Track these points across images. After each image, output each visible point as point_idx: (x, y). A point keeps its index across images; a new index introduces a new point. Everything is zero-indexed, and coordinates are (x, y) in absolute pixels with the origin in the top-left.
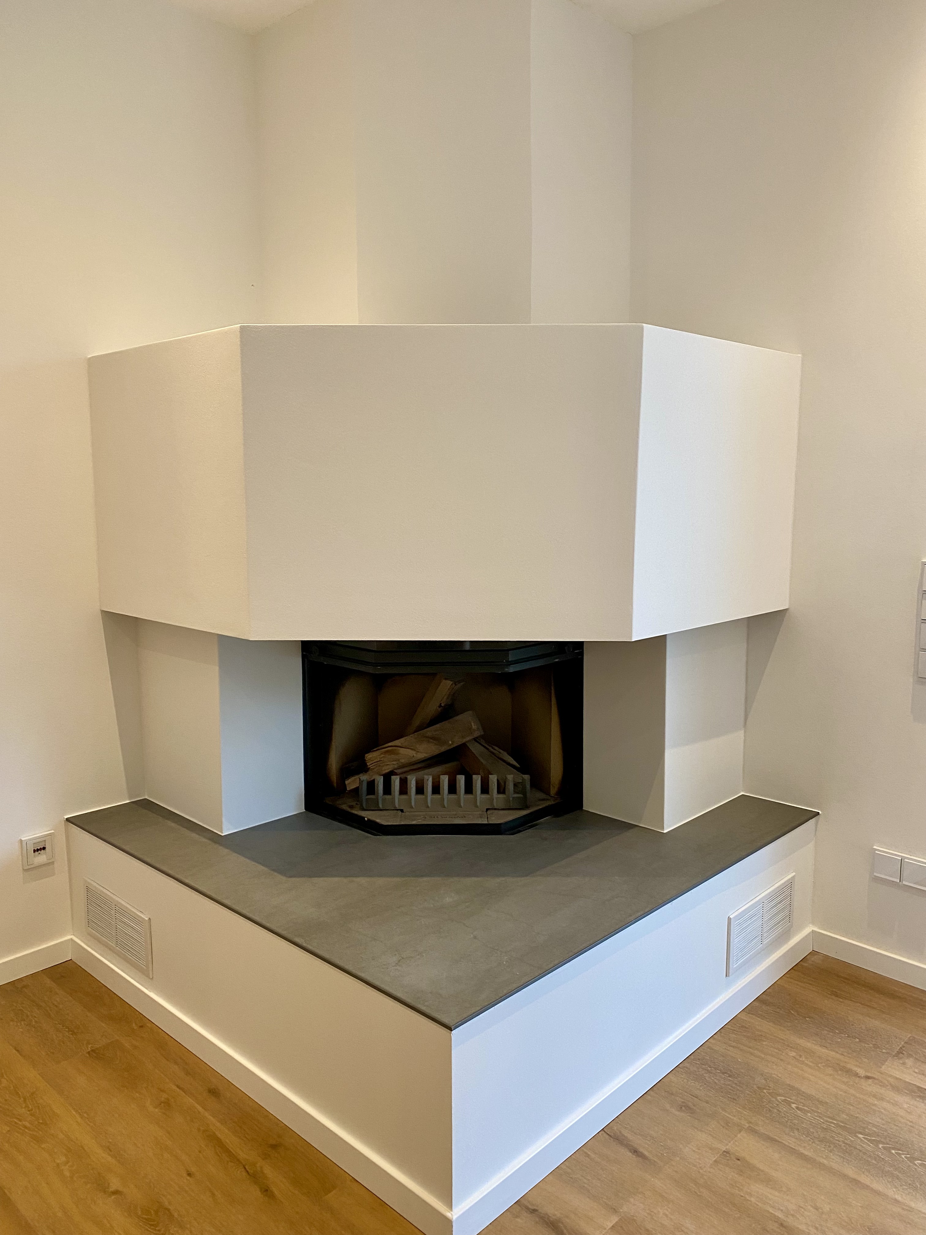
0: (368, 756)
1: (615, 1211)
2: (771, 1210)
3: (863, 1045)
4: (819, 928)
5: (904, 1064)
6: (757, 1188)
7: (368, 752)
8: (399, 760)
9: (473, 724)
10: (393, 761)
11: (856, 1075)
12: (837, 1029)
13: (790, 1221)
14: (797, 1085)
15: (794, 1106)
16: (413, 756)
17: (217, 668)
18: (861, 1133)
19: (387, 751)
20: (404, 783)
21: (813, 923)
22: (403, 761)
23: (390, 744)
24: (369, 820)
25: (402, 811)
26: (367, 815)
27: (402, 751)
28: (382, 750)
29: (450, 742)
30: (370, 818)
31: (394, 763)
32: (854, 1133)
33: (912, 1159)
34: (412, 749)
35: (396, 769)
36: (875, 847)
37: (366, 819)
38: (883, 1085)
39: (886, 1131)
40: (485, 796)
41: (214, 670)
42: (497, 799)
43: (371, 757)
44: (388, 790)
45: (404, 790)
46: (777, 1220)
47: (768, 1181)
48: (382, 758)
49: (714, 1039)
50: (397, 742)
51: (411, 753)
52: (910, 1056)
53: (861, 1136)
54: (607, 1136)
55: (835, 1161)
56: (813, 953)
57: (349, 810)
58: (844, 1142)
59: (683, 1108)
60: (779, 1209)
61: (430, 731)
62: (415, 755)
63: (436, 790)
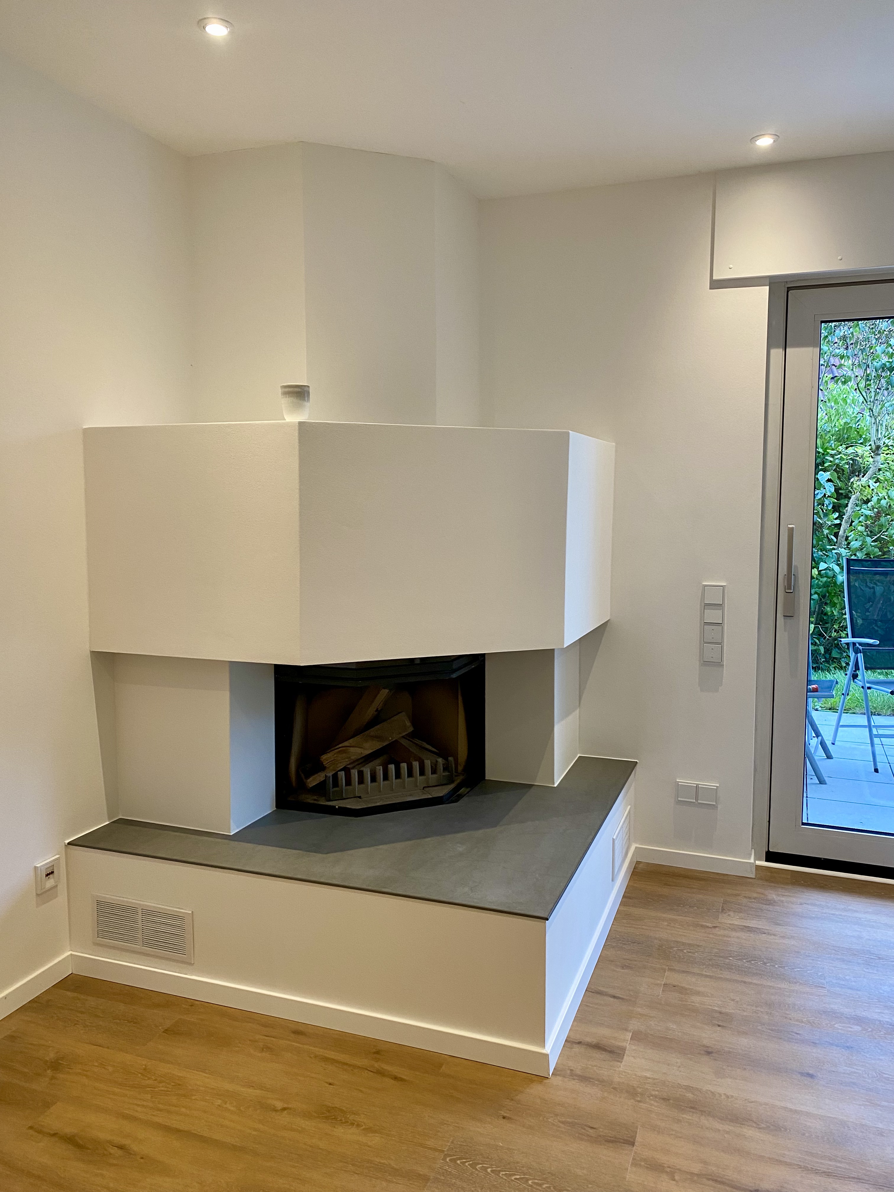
0: (324, 757)
1: (626, 1030)
2: (710, 1007)
3: (701, 910)
4: (640, 845)
5: (729, 915)
6: (696, 999)
7: (324, 752)
8: (350, 758)
9: (406, 722)
10: (344, 759)
11: (708, 927)
12: (681, 904)
13: (723, 1010)
14: (679, 940)
15: (685, 951)
16: (361, 753)
17: (227, 694)
18: (730, 957)
19: (339, 752)
20: (361, 774)
21: (635, 842)
22: (353, 758)
23: (340, 745)
24: (339, 807)
25: (360, 797)
26: (337, 804)
27: (352, 750)
28: (335, 751)
29: (390, 738)
30: (339, 805)
31: (347, 760)
32: (726, 958)
33: (765, 964)
34: (359, 747)
35: (348, 765)
36: (677, 780)
37: (337, 807)
38: (725, 929)
39: (742, 952)
40: (423, 777)
41: (225, 697)
42: (433, 778)
43: (326, 758)
44: (349, 782)
45: (361, 781)
46: (716, 1011)
47: (698, 993)
48: (335, 757)
49: (614, 925)
50: (346, 744)
51: (359, 750)
52: (729, 910)
53: (730, 958)
54: (591, 993)
55: (726, 974)
56: (638, 863)
57: (316, 802)
58: (724, 964)
59: (624, 967)
60: (714, 1006)
61: (372, 731)
62: (362, 752)
63: (374, 779)
